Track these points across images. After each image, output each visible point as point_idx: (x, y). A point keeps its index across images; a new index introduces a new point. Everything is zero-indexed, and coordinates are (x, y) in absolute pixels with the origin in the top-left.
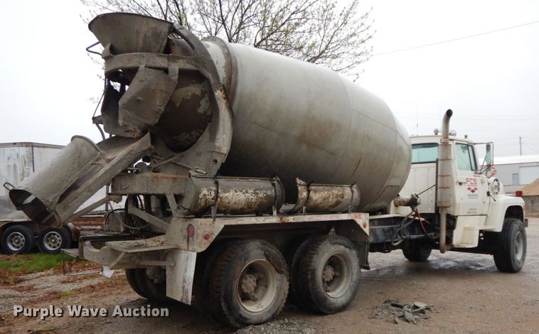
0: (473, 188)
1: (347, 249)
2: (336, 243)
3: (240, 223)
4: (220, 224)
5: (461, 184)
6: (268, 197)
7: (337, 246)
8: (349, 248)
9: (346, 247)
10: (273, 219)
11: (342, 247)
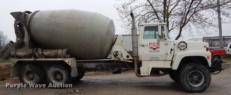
0: (154, 47)
1: (60, 70)
2: (56, 67)
3: (22, 60)
4: (17, 60)
5: (143, 46)
6: (30, 54)
7: (56, 68)
8: (61, 69)
9: (60, 69)
10: (32, 59)
11: (59, 69)
